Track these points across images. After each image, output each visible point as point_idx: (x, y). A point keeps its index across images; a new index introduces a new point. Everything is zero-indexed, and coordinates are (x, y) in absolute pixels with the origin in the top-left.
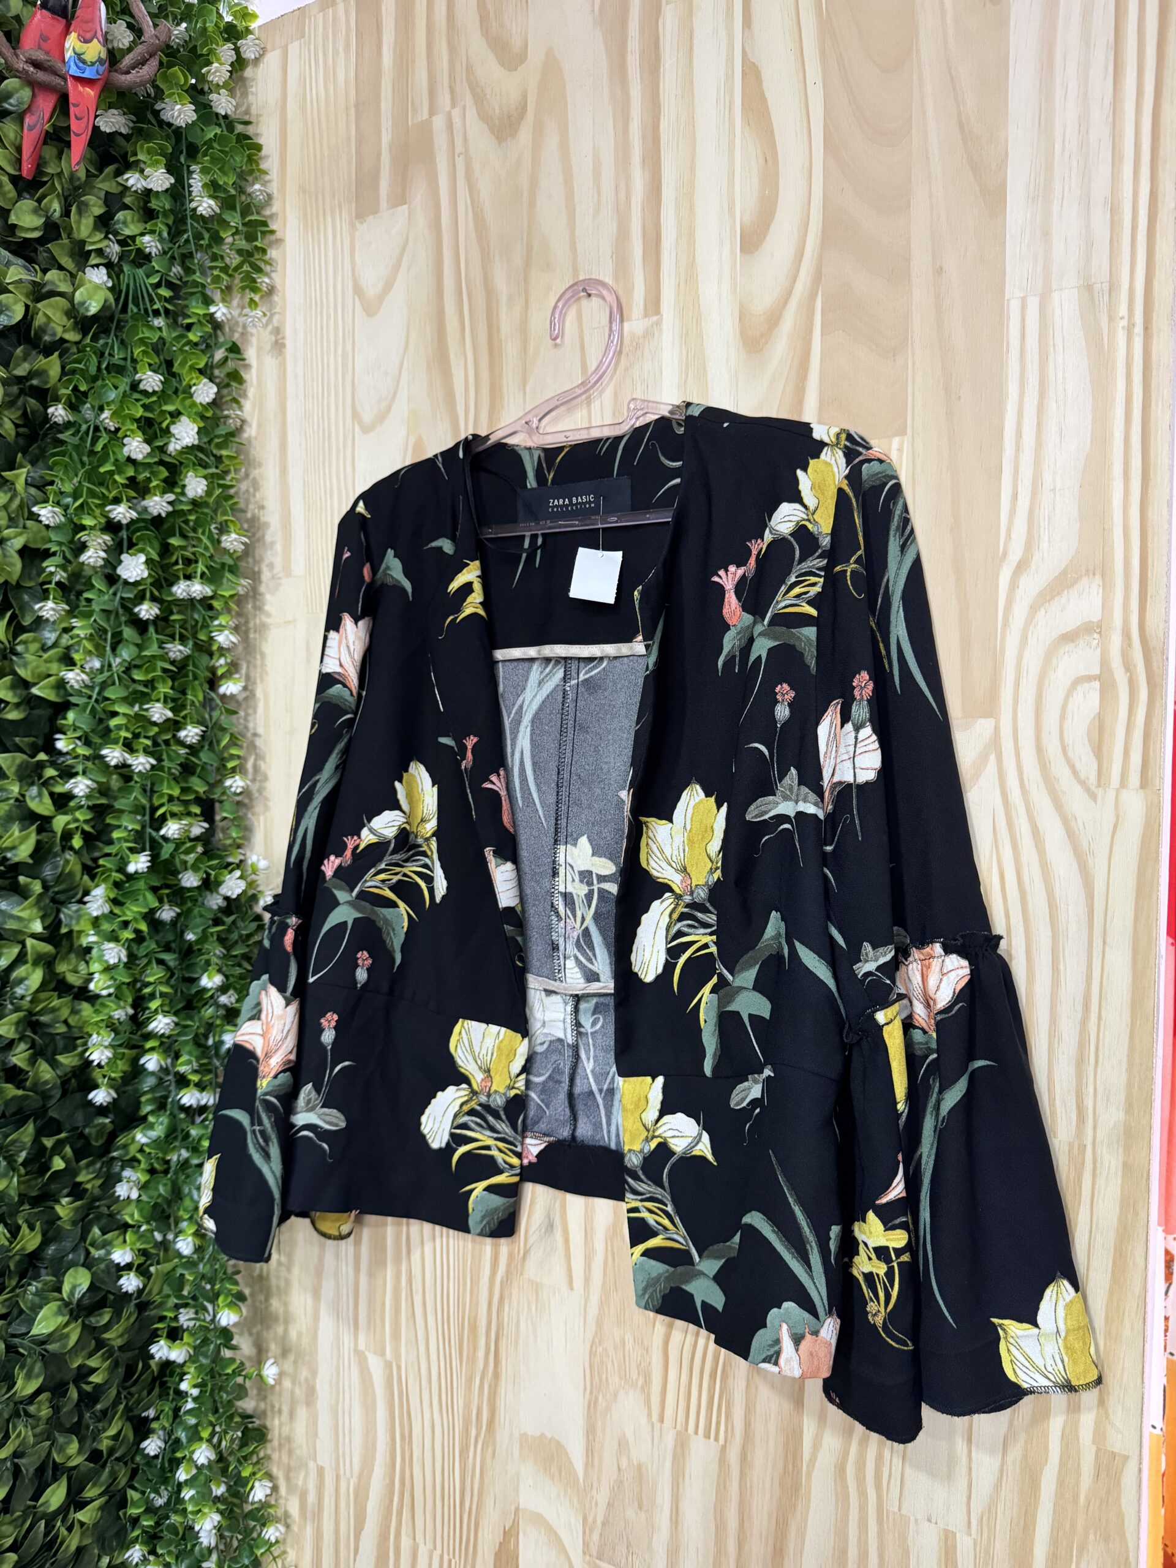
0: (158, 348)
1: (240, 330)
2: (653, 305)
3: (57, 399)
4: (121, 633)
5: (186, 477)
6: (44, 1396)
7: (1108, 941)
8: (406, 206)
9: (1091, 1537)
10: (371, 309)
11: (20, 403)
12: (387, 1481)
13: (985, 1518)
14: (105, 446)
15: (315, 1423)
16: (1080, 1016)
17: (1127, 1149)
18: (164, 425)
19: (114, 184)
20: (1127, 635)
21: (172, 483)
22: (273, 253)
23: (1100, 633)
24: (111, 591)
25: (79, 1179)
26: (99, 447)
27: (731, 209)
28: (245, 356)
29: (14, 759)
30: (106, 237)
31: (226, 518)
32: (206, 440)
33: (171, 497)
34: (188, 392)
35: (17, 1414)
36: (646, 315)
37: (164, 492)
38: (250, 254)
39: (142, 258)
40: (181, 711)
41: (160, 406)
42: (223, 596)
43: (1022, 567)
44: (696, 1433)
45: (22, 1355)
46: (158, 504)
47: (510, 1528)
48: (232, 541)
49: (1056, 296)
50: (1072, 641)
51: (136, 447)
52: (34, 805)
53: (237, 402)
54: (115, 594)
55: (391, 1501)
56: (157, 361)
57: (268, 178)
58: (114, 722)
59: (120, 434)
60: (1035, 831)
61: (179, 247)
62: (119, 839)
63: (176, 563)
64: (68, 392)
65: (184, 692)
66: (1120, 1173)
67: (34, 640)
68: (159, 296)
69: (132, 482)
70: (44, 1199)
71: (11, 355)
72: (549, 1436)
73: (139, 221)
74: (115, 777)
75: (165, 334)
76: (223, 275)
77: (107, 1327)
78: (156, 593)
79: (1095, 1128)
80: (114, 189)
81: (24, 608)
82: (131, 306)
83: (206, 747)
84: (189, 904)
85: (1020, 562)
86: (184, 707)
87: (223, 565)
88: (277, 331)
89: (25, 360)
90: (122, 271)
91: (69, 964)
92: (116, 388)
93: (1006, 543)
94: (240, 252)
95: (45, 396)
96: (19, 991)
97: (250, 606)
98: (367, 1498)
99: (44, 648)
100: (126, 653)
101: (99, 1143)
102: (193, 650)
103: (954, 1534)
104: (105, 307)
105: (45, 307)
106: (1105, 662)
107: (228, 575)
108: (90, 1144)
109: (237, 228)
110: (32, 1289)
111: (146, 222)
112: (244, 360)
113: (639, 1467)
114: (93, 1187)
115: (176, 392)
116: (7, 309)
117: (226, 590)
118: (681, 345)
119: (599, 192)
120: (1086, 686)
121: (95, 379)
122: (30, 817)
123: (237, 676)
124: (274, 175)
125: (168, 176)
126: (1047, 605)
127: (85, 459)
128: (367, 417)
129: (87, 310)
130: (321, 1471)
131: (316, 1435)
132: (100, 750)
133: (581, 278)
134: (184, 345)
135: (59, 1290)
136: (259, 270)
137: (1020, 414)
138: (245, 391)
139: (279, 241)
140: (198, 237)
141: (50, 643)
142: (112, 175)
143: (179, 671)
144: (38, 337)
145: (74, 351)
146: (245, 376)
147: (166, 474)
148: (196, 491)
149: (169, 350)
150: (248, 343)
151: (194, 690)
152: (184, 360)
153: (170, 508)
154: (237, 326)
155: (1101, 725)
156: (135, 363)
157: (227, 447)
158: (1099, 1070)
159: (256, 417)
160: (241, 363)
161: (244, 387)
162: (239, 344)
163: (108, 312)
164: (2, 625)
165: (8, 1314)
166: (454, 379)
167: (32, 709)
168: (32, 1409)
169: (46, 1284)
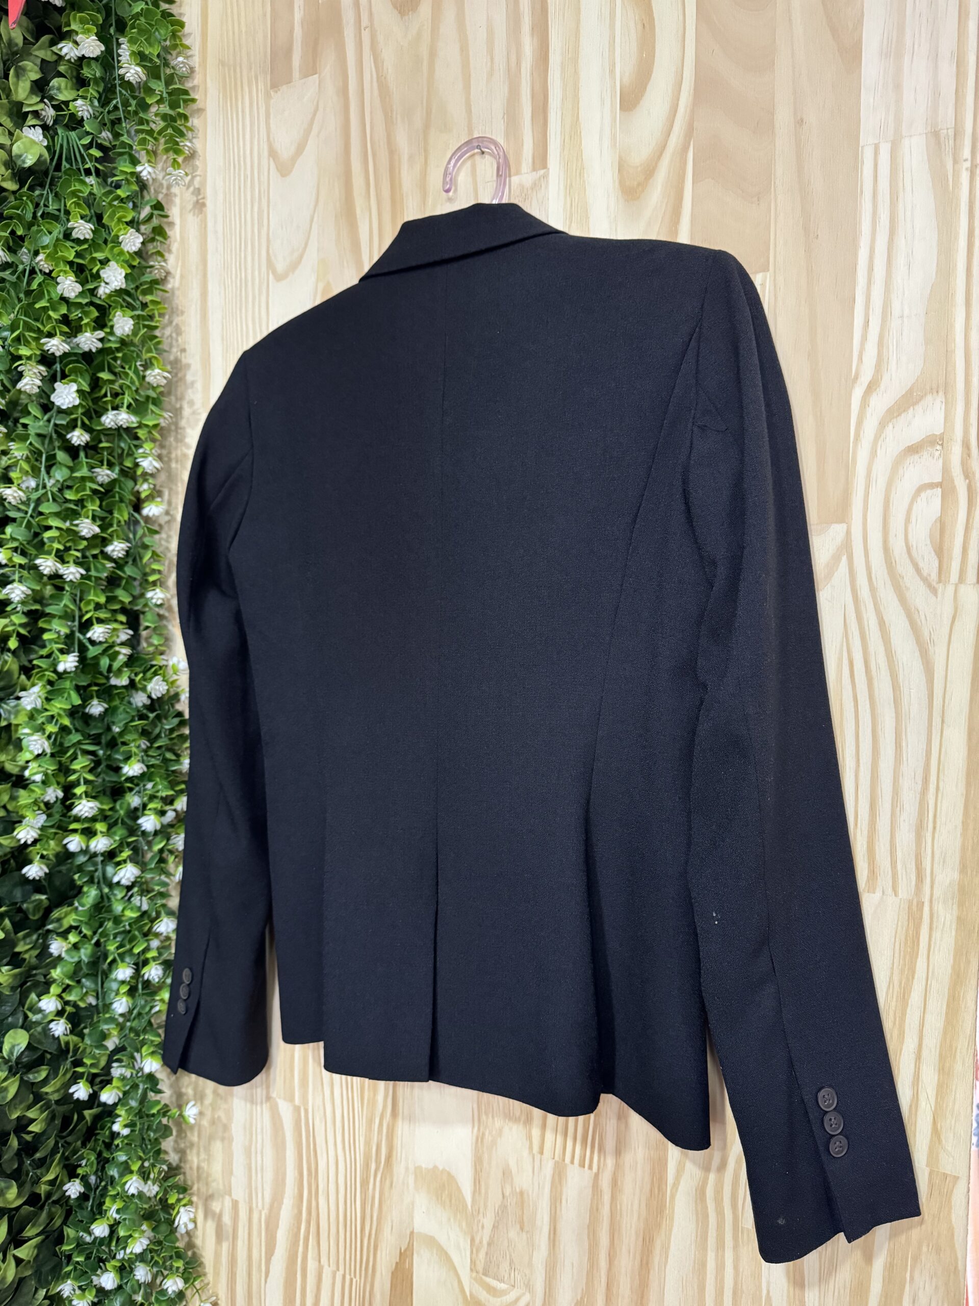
0: (90, 201)
1: (164, 191)
2: (541, 161)
4: (55, 455)
5: (114, 316)
7: (946, 720)
8: (316, 76)
10: (284, 170)
12: (296, 1211)
14: (40, 285)
15: (231, 1163)
16: (919, 787)
17: (961, 904)
18: (94, 271)
19: (49, 53)
20: (968, 445)
21: (101, 322)
22: (194, 121)
23: (942, 445)
24: (46, 418)
25: (17, 949)
27: (612, 71)
28: (169, 213)
30: (42, 101)
31: (150, 355)
32: (133, 286)
33: (101, 334)
34: (117, 242)
36: (534, 169)
37: (95, 329)
38: (173, 119)
39: (75, 123)
40: (108, 529)
41: (91, 254)
42: (147, 426)
43: (871, 388)
44: (572, 1162)
46: (88, 340)
47: (405, 1251)
48: (155, 376)
49: (906, 142)
50: (917, 452)
51: (69, 286)
53: (162, 255)
54: (49, 421)
55: (299, 1229)
56: (88, 212)
57: (190, 53)
58: (47, 535)
59: (53, 275)
60: (882, 623)
61: (109, 112)
62: (51, 640)
63: (105, 395)
64: (7, 234)
65: (111, 512)
66: (954, 927)
68: (90, 156)
69: (65, 320)
72: (441, 1168)
73: (72, 89)
74: (49, 587)
75: (95, 191)
76: (148, 137)
77: (45, 1082)
78: (87, 422)
79: (932, 887)
80: (49, 56)
82: (64, 163)
83: (131, 562)
84: (117, 702)
85: (870, 382)
86: (111, 525)
87: (148, 397)
88: (198, 192)
90: (57, 134)
91: (7, 754)
92: (50, 233)
93: (858, 366)
94: (164, 117)
97: (172, 439)
98: (277, 1227)
100: (60, 474)
101: (36, 918)
102: (119, 475)
104: (40, 161)
106: (946, 470)
107: (151, 407)
108: (27, 918)
109: (161, 96)
111: (78, 90)
112: (167, 217)
113: (522, 1193)
114: (30, 957)
115: (106, 242)
117: (149, 420)
118: (565, 195)
119: (492, 59)
120: (929, 492)
121: (30, 226)
123: (159, 499)
124: (196, 51)
125: (98, 43)
126: (895, 420)
127: (22, 295)
128: (280, 267)
129: (24, 162)
130: (235, 1204)
131: (231, 1173)
132: (34, 560)
133: (475, 136)
134: (113, 200)
136: (182, 134)
137: (872, 249)
138: (169, 246)
139: (200, 111)
140: (126, 104)
142: (47, 44)
143: (105, 494)
145: (12, 198)
146: (169, 233)
147: (96, 314)
148: (124, 330)
149: (99, 204)
150: (171, 202)
151: (120, 510)
152: (113, 213)
153: (100, 345)
154: (161, 185)
155: (942, 528)
156: (67, 213)
157: (152, 293)
158: (936, 835)
159: (179, 269)
160: (165, 220)
161: (167, 242)
162: (163, 203)
163: (43, 168)
166: (360, 231)
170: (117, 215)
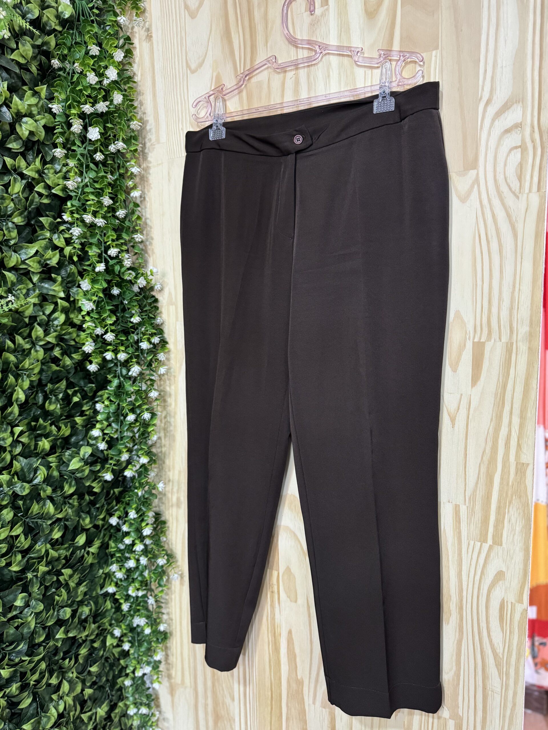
0: (96, 36)
1: (130, 31)
2: (325, 2)
3: (54, 57)
4: (89, 165)
5: (113, 94)
6: (75, 497)
7: (523, 257)
9: (514, 497)
10: (193, 15)
11: (39, 58)
13: (472, 497)
14: (77, 78)
16: (511, 290)
17: (530, 342)
18: (101, 72)
20: (533, 127)
21: (107, 97)
23: (521, 127)
24: (84, 146)
25: (84, 408)
26: (75, 79)
28: (133, 42)
29: (47, 220)
31: (131, 114)
32: (120, 79)
33: (108, 103)
34: (111, 57)
35: (65, 503)
36: (322, 6)
37: (104, 101)
40: (116, 203)
41: (99, 63)
42: (131, 151)
43: (488, 103)
45: (66, 479)
46: (102, 107)
48: (135, 125)
50: (510, 132)
51: (92, 78)
52: (56, 242)
53: (131, 64)
54: (85, 148)
56: (96, 41)
58: (88, 203)
59: (84, 73)
60: (493, 215)
62: (92, 257)
63: (110, 136)
64: (59, 53)
65: (117, 195)
66: (527, 352)
67: (52, 168)
68: (93, 13)
69: (91, 96)
70: (70, 416)
71: (33, 34)
72: (290, 494)
75: (97, 31)
76: (122, 1)
77: (99, 471)
78: (103, 149)
79: (517, 335)
81: (46, 153)
82: (81, 17)
83: (128, 220)
84: (125, 289)
85: (487, 100)
86: (118, 202)
87: (131, 136)
88: (148, 30)
89: (40, 37)
91: (74, 315)
92: (80, 52)
93: (481, 93)
95: (48, 55)
96: (56, 323)
99: (56, 173)
100: (92, 175)
101: (91, 394)
102: (118, 176)
103: (459, 505)
104: (71, 16)
105: (46, 12)
106: (523, 140)
107: (133, 141)
108: (87, 394)
110: (67, 454)
112: (132, 44)
114: (89, 413)
115: (105, 57)
116: (32, 11)
117: (132, 147)
118: (338, 18)
120: (515, 150)
122: (55, 248)
123: (138, 189)
126: (499, 118)
127: (69, 84)
128: (193, 66)
129: (64, 16)
132: (83, 216)
134: (107, 35)
135: (79, 454)
137: (488, 35)
138: (134, 59)
141: (58, 170)
143: (113, 185)
144: (44, 27)
145: (59, 35)
146: (134, 53)
147: (104, 94)
148: (118, 101)
149: (100, 39)
150: (134, 36)
151: (121, 195)
152: (108, 42)
153: (107, 109)
154: (128, 27)
155: (521, 166)
156: (86, 42)
157: (129, 83)
158: (519, 312)
159: (140, 71)
160: (131, 46)
161: (133, 57)
162: (130, 36)
163: (73, 19)
164: (38, 160)
165: (59, 462)
166: (234, 44)
167: (52, 200)
168: (71, 501)
169: (73, 452)
170: (110, 43)
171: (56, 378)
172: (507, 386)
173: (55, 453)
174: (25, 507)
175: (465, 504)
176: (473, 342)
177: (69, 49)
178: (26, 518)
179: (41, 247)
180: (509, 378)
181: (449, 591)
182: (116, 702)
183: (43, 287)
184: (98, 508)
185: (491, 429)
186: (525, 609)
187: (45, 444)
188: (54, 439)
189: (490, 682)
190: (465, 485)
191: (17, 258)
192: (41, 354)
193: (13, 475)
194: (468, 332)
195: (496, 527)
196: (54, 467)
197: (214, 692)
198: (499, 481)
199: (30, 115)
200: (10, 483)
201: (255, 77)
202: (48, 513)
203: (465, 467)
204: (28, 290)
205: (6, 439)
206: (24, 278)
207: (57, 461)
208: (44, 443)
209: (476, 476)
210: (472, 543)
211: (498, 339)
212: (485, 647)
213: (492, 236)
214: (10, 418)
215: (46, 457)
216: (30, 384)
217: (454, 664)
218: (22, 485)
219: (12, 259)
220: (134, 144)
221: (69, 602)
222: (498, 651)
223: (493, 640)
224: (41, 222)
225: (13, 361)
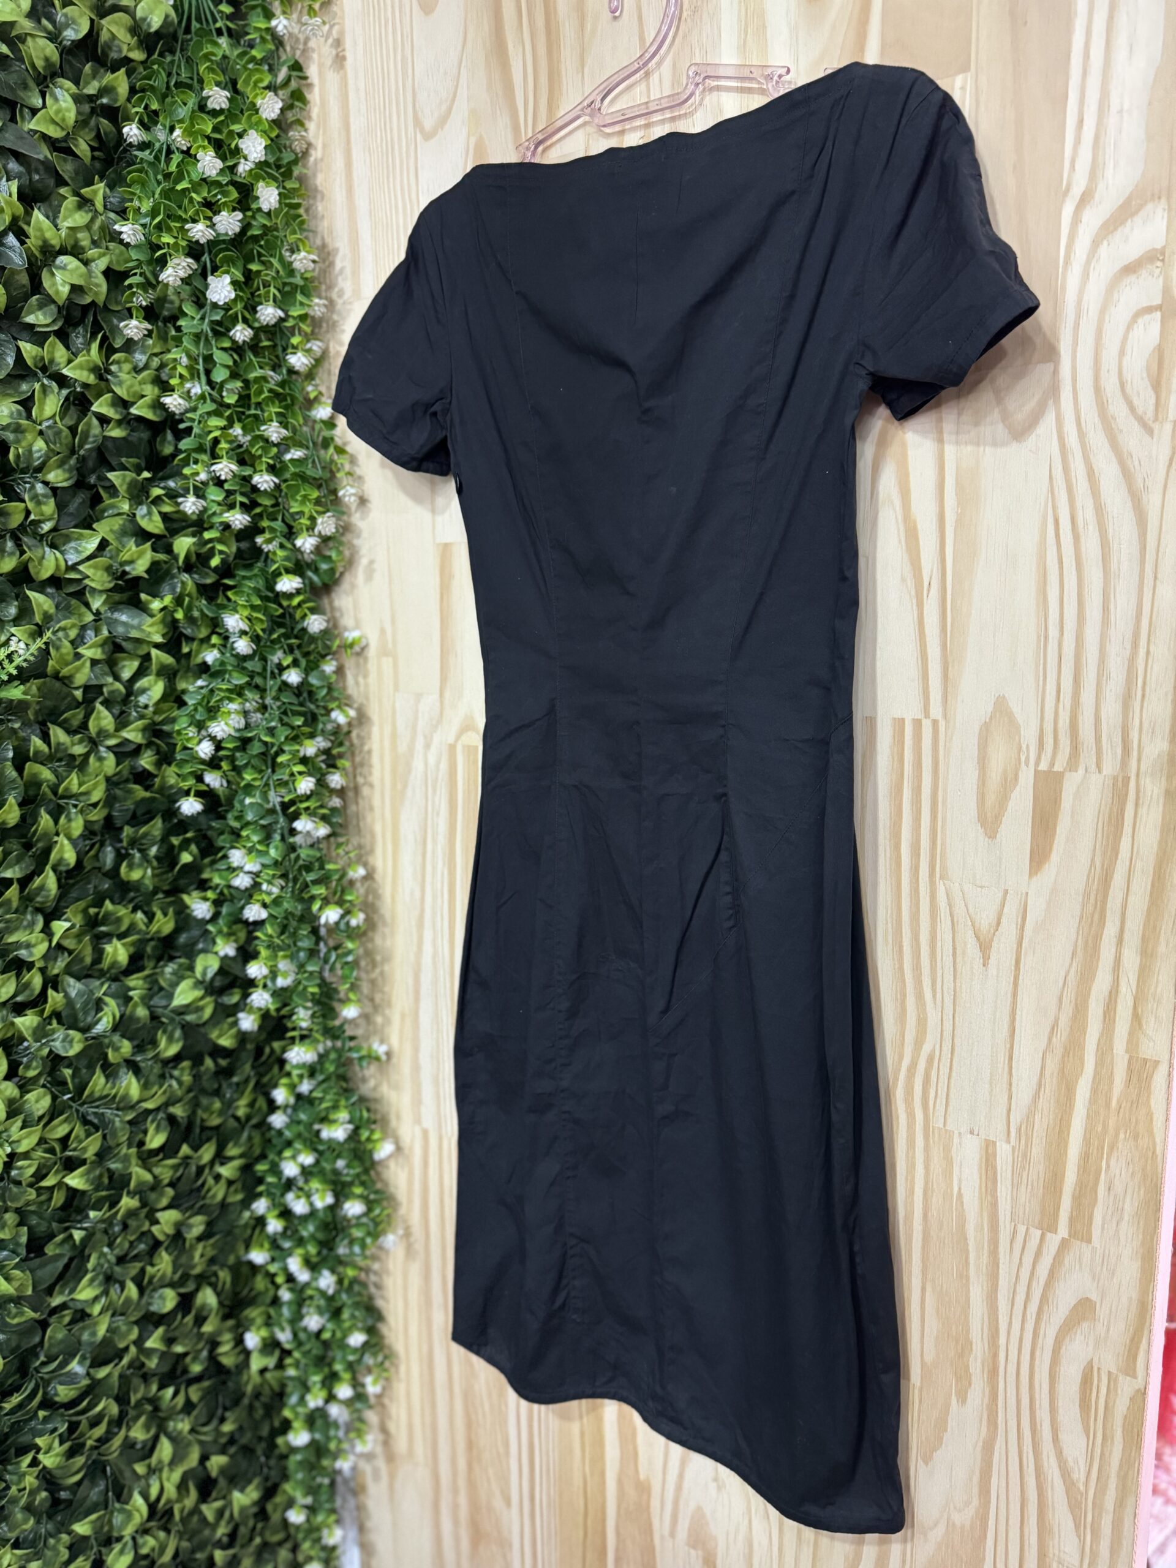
1: (301, 47)
3: (128, 119)
5: (258, 191)
6: (184, 1062)
7: (1159, 576)
9: (1122, 1136)
10: (428, 7)
11: (93, 122)
13: (1024, 1126)
14: (178, 166)
16: (1128, 652)
18: (233, 146)
21: (245, 201)
23: (1163, 260)
24: (200, 315)
25: (204, 876)
26: (173, 168)
28: (308, 74)
29: (124, 477)
31: (294, 237)
32: (273, 157)
33: (242, 214)
34: (254, 110)
41: (228, 126)
42: (293, 317)
43: (1085, 199)
45: (163, 1024)
48: (302, 260)
50: (1135, 272)
51: (209, 163)
52: (144, 523)
53: (301, 124)
54: (203, 318)
56: (222, 78)
59: (192, 152)
60: (1091, 474)
64: (140, 110)
66: (1161, 801)
67: (126, 361)
68: (219, 12)
69: (206, 204)
70: (175, 891)
71: (81, 71)
75: (228, 53)
78: (246, 315)
79: (1139, 760)
81: (116, 330)
82: (194, 23)
85: (1083, 194)
87: (294, 286)
88: (338, 43)
89: (94, 77)
92: (185, 104)
93: (1069, 176)
95: (115, 115)
96: (143, 700)
99: (137, 370)
103: (994, 1143)
104: (167, 23)
105: (109, 22)
106: (1167, 290)
107: (299, 296)
110: (168, 970)
112: (306, 78)
115: (242, 112)
116: (74, 22)
117: (295, 311)
118: (740, 3)
120: (1147, 317)
122: (143, 534)
126: (1111, 236)
127: (160, 177)
128: (428, 124)
129: (149, 25)
134: (248, 62)
135: (193, 970)
137: (1089, 31)
138: (309, 112)
141: (140, 365)
144: (105, 54)
145: (141, 69)
146: (308, 96)
147: (238, 195)
148: (269, 203)
149: (233, 68)
150: (308, 58)
152: (249, 77)
154: (298, 40)
155: (1160, 357)
156: (201, 81)
158: (1145, 705)
159: (321, 138)
160: (304, 82)
161: (308, 108)
162: (301, 61)
163: (171, 30)
164: (95, 346)
165: (150, 989)
166: (513, 70)
167: (132, 431)
168: (176, 1073)
169: (181, 965)
170: (253, 79)
171: (144, 814)
172: (1112, 877)
173: (141, 969)
174: (77, 1080)
175: (1008, 1142)
176: (1036, 771)
177: (163, 98)
178: (82, 1105)
179: (111, 530)
180: (1116, 859)
181: (968, 1332)
182: (277, 1480)
183: (116, 621)
184: (238, 1084)
185: (1073, 970)
186: (1138, 1391)
187: (118, 952)
188: (140, 940)
189: (1056, 1541)
190: (1010, 1098)
191: (57, 559)
192: (110, 763)
193: (50, 1017)
194: (1024, 747)
195: (1077, 1199)
196: (136, 998)
197: (472, 1485)
198: (1088, 1096)
199: (75, 251)
200: (40, 1033)
201: (558, 146)
202: (126, 1096)
203: (1011, 1058)
204: (83, 628)
205: (34, 946)
206: (74, 602)
207: (147, 986)
208: (116, 949)
209: (1035, 1079)
210: (1022, 1229)
211: (1094, 766)
212: (1045, 1464)
213: (1086, 523)
214: (39, 899)
215: (122, 978)
216: (86, 827)
217: (975, 1491)
218: (68, 1036)
219: (45, 562)
220: (302, 304)
221: (177, 1277)
222: (1075, 1476)
223: (1065, 1452)
224: (109, 480)
225: (48, 781)
